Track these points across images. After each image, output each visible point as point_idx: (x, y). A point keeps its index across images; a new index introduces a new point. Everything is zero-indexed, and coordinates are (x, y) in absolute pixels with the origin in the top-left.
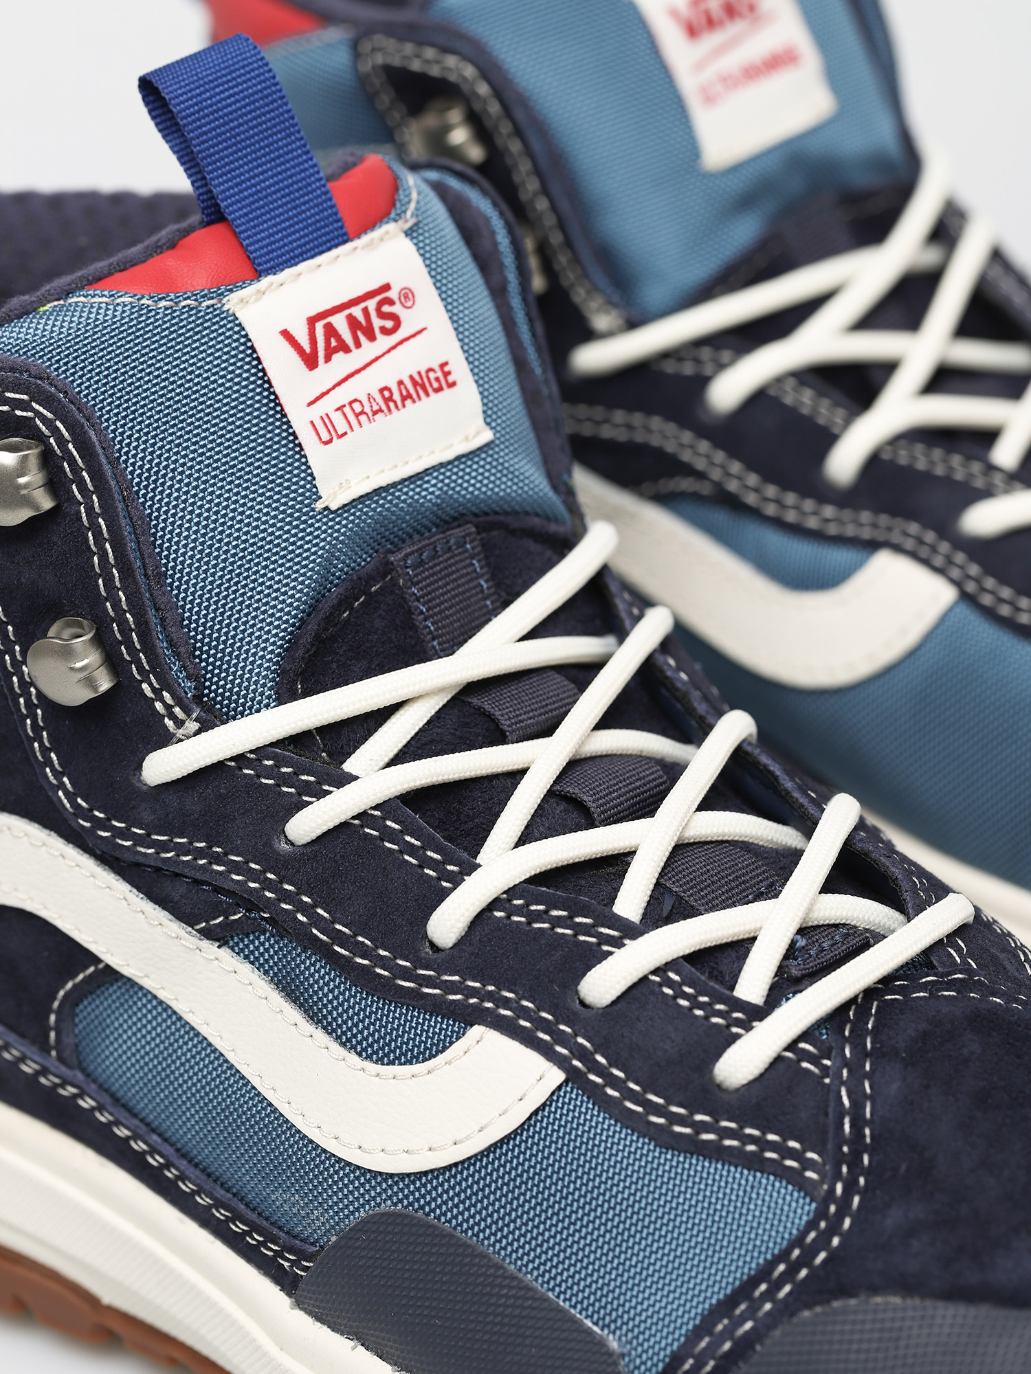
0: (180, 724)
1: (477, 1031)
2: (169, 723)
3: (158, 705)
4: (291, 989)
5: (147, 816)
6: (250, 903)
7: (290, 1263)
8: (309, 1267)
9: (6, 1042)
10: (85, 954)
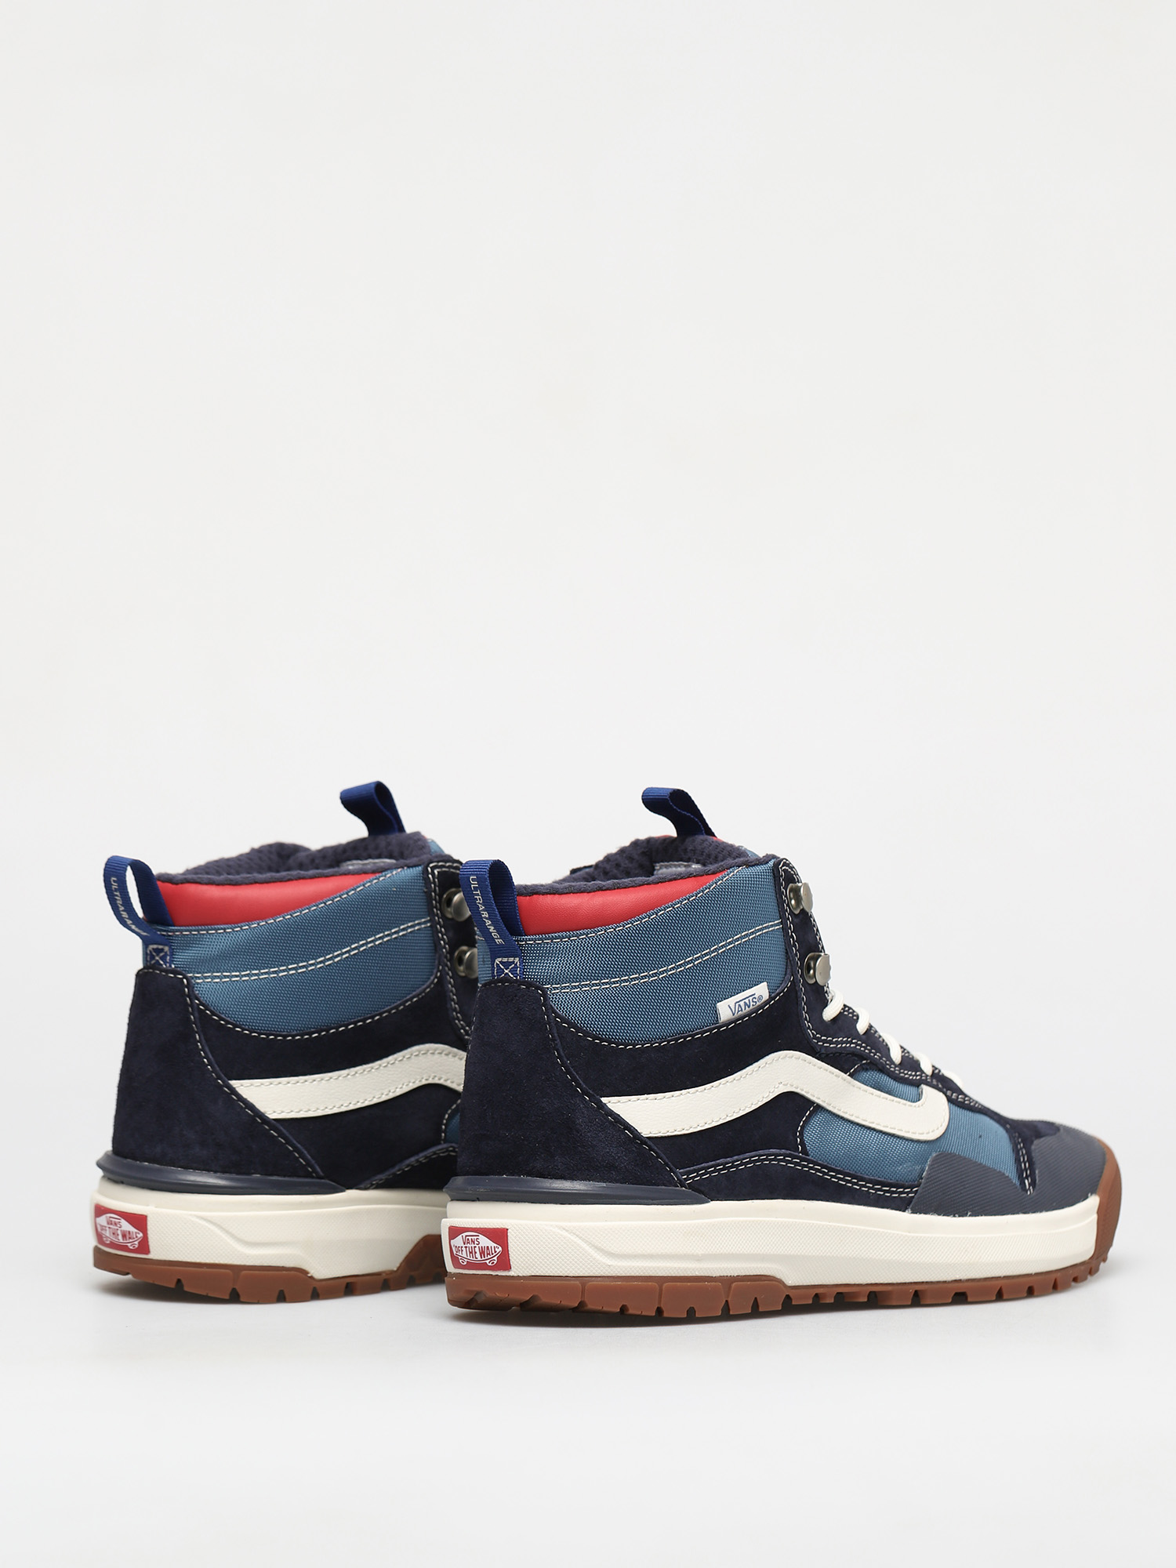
1: (921, 1086)
2: (827, 997)
3: (825, 989)
4: (879, 1088)
5: (829, 1031)
6: (861, 1057)
7: (908, 1193)
8: (917, 1191)
9: (786, 1155)
10: (810, 1103)
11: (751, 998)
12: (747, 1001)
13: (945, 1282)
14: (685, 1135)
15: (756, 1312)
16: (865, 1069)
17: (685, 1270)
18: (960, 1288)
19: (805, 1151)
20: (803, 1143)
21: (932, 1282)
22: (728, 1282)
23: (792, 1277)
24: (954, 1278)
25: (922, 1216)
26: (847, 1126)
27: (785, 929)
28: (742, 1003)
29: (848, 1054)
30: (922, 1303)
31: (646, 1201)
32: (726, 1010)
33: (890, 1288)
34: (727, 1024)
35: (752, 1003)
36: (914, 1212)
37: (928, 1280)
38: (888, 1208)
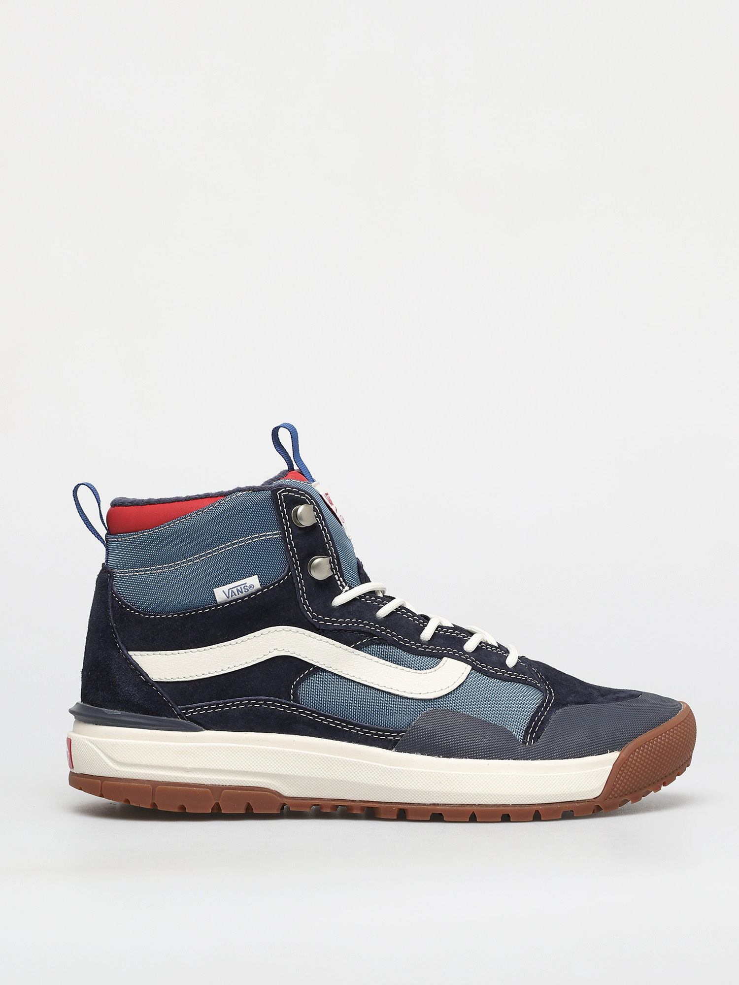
0: (344, 588)
1: (445, 658)
2: (341, 588)
3: (339, 582)
4: (386, 658)
5: (337, 614)
6: (371, 635)
7: (394, 737)
8: (403, 735)
9: (274, 702)
10: (308, 665)
11: (242, 586)
12: (239, 588)
13: (424, 804)
14: (185, 681)
15: (249, 814)
16: (372, 643)
17: (176, 778)
18: (438, 810)
19: (296, 700)
20: (295, 694)
21: (413, 804)
22: (217, 790)
23: (288, 790)
24: (431, 802)
25: (407, 754)
26: (348, 684)
27: (284, 538)
28: (235, 590)
29: (355, 631)
30: (407, 819)
31: (147, 726)
32: (221, 594)
33: (377, 805)
34: (223, 604)
35: (244, 590)
36: (399, 750)
37: (409, 802)
38: (376, 746)
